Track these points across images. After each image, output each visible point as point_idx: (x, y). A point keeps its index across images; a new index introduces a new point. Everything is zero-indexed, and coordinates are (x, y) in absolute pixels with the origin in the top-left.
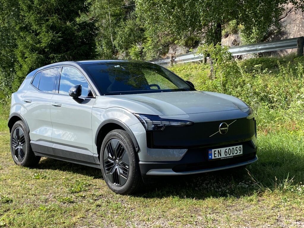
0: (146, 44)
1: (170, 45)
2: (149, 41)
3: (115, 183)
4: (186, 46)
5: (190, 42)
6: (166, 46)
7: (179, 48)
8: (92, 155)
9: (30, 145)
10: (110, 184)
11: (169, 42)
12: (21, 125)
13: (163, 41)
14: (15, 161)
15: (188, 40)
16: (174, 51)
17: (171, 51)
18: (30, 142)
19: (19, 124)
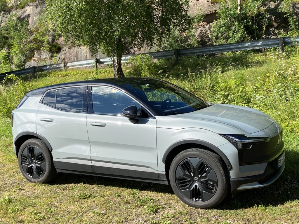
0: (12, 49)
1: (34, 51)
2: (15, 47)
3: (194, 199)
4: (50, 52)
5: (54, 49)
6: (31, 51)
7: (43, 53)
8: (157, 172)
9: (52, 163)
10: (187, 200)
11: (33, 48)
12: (38, 143)
13: (27, 47)
14: (28, 178)
15: (52, 47)
16: (39, 55)
17: (36, 55)
18: (53, 160)
19: (34, 142)
